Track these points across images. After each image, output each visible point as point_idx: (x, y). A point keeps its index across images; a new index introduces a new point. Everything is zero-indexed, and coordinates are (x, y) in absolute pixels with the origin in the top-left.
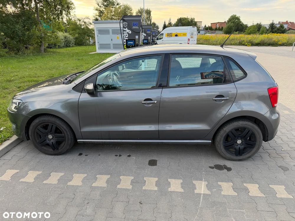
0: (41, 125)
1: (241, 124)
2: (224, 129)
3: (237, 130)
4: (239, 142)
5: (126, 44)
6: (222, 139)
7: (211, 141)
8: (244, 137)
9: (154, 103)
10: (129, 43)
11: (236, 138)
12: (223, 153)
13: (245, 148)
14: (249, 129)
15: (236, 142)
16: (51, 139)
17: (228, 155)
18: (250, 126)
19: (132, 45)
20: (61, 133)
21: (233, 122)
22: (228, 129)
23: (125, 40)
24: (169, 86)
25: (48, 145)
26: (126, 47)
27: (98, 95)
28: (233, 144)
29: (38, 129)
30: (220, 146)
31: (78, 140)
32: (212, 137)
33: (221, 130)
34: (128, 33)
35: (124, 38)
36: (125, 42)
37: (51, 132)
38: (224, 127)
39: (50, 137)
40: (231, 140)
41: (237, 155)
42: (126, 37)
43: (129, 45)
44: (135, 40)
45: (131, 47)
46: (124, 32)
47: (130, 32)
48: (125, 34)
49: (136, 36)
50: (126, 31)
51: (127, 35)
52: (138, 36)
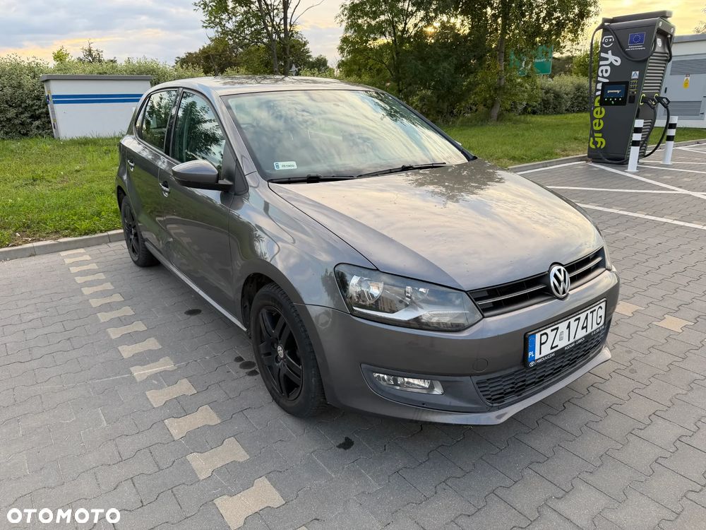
5: (602, 95)
10: (609, 92)
19: (618, 99)
23: (601, 84)
34: (611, 65)
35: (599, 79)
36: (598, 90)
42: (603, 77)
43: (608, 99)
44: (627, 83)
45: (613, 102)
46: (601, 63)
47: (617, 61)
48: (604, 68)
49: (633, 73)
50: (607, 59)
51: (606, 71)
52: (638, 72)
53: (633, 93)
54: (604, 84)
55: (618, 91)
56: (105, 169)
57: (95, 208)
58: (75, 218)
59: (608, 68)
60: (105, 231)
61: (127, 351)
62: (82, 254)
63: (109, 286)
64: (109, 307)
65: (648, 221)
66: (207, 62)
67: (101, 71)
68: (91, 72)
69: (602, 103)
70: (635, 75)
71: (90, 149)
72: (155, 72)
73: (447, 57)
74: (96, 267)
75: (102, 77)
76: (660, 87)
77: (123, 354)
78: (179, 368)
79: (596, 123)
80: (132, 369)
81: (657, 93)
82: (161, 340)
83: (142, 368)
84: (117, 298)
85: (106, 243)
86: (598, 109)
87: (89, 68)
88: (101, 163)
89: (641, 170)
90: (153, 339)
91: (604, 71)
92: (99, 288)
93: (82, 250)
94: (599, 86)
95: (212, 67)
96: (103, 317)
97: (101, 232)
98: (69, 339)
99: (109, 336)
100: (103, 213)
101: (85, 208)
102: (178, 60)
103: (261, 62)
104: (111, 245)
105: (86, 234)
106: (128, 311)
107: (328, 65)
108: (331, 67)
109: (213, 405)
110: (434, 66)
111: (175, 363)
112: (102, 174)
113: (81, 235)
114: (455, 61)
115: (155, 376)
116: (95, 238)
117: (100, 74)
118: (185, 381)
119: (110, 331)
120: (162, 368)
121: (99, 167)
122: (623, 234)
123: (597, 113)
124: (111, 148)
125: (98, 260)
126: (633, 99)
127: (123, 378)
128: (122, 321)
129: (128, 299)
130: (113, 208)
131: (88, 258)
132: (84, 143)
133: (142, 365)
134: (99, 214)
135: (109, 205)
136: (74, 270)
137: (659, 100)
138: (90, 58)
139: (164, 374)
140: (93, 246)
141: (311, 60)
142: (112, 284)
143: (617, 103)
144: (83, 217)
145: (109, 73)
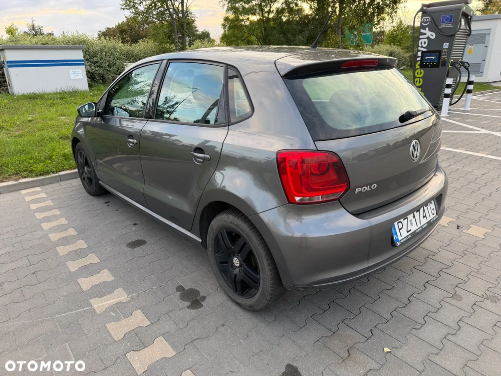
5: (421, 60)
7: (200, 241)
9: (134, 143)
10: (426, 58)
19: (433, 63)
23: (421, 52)
26: (419, 67)
31: (99, 181)
34: (428, 38)
35: (419, 48)
36: (419, 57)
42: (422, 47)
43: (426, 63)
44: (440, 52)
45: (429, 66)
46: (421, 37)
47: (432, 35)
48: (423, 41)
49: (445, 44)
50: (425, 34)
51: (425, 43)
52: (448, 44)
53: (444, 58)
54: (423, 52)
55: (434, 58)
56: (51, 119)
57: (47, 153)
58: (31, 161)
59: (426, 40)
60: (57, 172)
61: (86, 283)
62: (39, 193)
63: (63, 221)
64: (65, 241)
65: (469, 156)
66: (122, 35)
67: (44, 42)
68: (36, 43)
69: (422, 66)
70: (446, 45)
71: (39, 102)
72: (85, 43)
73: (301, 32)
74: (52, 204)
75: (45, 47)
76: (462, 54)
77: (82, 287)
78: (132, 299)
79: (417, 81)
80: (92, 301)
81: (460, 59)
82: (112, 271)
83: (100, 300)
84: (72, 232)
85: (58, 182)
86: (419, 71)
87: (34, 40)
88: (48, 114)
89: (451, 115)
90: (106, 270)
91: (423, 43)
92: (55, 223)
93: (38, 189)
94: (419, 54)
95: (125, 38)
96: (62, 250)
97: (53, 172)
98: (34, 273)
99: (68, 268)
100: (54, 157)
101: (39, 153)
102: (100, 33)
103: (165, 35)
104: (62, 183)
105: (41, 175)
106: (81, 244)
107: (210, 36)
108: (212, 38)
109: (167, 336)
110: (292, 39)
111: (128, 294)
112: (50, 123)
113: (37, 176)
114: (307, 35)
115: (112, 308)
116: (49, 178)
117: (43, 44)
118: (139, 312)
119: (69, 264)
120: (117, 300)
121: (46, 117)
122: (454, 167)
123: (418, 73)
124: (55, 102)
125: (53, 197)
126: (444, 64)
127: (85, 311)
128: (78, 254)
129: (82, 232)
130: (61, 152)
131: (44, 195)
132: (33, 97)
133: (100, 297)
134: (50, 158)
135: (58, 150)
136: (33, 207)
137: (463, 63)
138: (33, 32)
139: (119, 305)
140: (47, 184)
141: (198, 33)
142: (66, 219)
143: (433, 66)
144: (37, 161)
145: (50, 44)
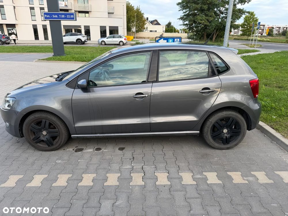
0: (35, 122)
1: (225, 115)
2: (210, 120)
3: (222, 120)
4: (225, 131)
6: (209, 130)
7: (199, 132)
8: (229, 126)
9: (145, 97)
11: (223, 127)
12: (211, 143)
13: (231, 137)
14: (233, 118)
15: (223, 132)
16: (45, 135)
17: (216, 145)
18: (233, 115)
20: (55, 128)
21: (218, 113)
22: (213, 120)
24: (158, 81)
25: (43, 141)
27: (91, 91)
28: (220, 134)
29: (31, 126)
30: (208, 137)
31: (72, 136)
32: (199, 128)
33: (207, 122)
37: (44, 128)
38: (210, 119)
39: (44, 133)
40: (217, 130)
41: (224, 144)
